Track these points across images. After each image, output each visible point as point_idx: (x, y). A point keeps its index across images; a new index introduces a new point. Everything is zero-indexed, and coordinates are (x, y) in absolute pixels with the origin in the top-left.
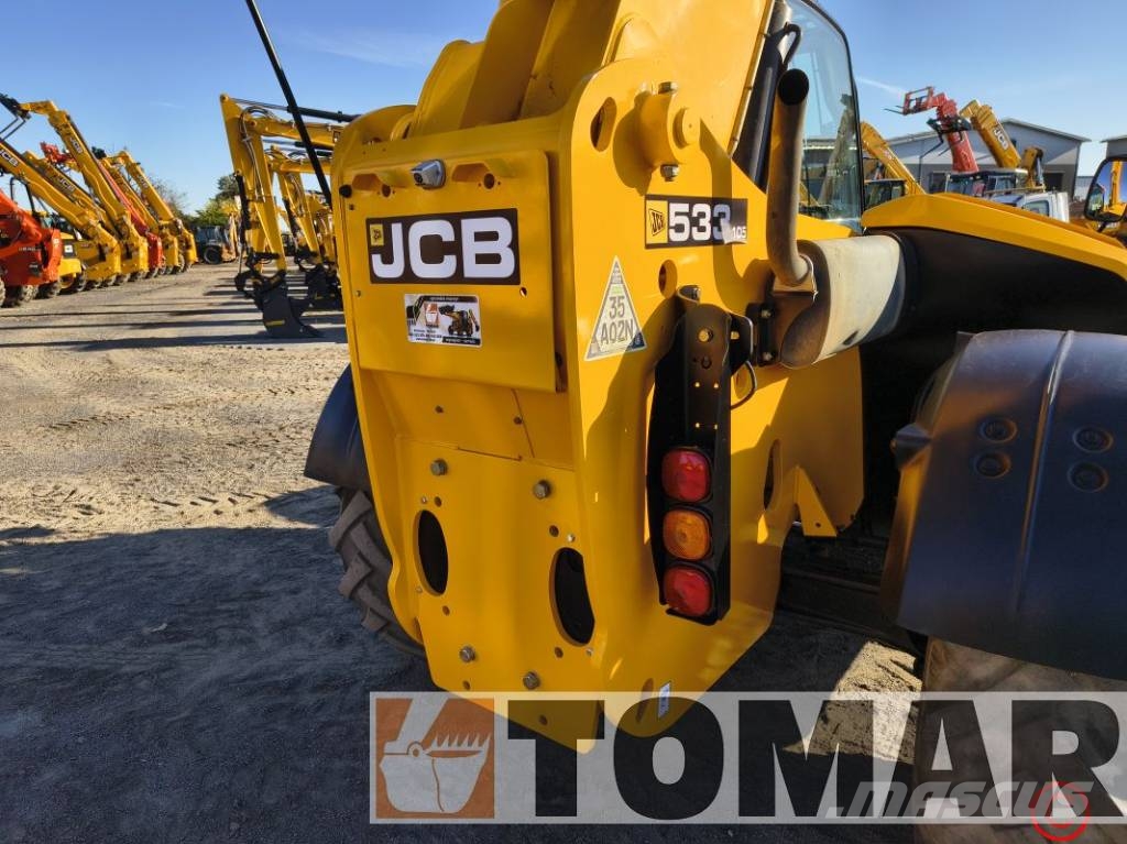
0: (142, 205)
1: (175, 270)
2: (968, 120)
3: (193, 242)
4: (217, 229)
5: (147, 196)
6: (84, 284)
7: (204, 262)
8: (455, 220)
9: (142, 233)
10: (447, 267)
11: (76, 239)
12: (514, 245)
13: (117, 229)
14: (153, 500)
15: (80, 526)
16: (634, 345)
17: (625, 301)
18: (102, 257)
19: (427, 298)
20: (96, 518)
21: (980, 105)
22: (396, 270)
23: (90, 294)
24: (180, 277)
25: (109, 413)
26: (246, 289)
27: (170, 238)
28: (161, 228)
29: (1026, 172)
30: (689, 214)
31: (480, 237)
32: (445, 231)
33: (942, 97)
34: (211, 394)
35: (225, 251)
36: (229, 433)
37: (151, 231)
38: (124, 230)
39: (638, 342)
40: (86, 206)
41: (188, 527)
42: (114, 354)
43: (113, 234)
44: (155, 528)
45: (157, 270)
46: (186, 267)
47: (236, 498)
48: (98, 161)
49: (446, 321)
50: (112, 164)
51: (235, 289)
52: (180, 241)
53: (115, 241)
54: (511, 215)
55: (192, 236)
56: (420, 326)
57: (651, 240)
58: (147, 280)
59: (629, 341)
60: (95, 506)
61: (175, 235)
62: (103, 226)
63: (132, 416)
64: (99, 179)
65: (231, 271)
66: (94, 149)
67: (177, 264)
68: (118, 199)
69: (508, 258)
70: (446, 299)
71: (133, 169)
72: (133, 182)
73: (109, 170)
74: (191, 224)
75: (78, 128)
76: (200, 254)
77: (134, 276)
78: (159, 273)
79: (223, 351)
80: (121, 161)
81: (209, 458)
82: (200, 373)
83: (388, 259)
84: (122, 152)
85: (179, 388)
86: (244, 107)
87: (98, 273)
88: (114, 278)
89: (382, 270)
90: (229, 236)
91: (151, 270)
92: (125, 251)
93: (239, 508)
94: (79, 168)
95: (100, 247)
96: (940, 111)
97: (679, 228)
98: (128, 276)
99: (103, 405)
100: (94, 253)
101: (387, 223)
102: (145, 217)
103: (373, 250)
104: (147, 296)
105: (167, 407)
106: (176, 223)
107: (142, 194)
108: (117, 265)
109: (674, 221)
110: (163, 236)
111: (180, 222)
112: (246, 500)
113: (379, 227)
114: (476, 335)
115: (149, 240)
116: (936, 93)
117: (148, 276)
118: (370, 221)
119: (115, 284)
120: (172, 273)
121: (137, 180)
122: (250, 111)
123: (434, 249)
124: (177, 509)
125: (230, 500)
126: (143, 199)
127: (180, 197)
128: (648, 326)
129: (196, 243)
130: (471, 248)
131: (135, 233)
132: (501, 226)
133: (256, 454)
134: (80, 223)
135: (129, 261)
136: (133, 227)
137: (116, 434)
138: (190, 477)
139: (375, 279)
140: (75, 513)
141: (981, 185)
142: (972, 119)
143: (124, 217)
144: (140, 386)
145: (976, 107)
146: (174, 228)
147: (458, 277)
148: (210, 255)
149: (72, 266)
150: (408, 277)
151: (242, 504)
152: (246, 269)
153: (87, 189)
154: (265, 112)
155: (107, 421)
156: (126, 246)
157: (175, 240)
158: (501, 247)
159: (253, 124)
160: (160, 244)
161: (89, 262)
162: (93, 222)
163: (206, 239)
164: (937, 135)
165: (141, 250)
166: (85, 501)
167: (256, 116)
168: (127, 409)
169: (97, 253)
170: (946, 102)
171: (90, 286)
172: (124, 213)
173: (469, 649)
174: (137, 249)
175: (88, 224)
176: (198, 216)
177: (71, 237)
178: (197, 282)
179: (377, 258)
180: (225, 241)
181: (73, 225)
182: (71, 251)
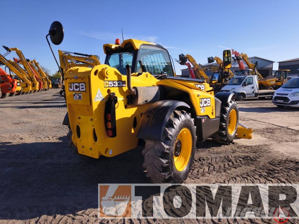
0: (38, 73)
1: (46, 90)
2: (241, 57)
3: (51, 83)
4: (57, 80)
5: (39, 71)
6: (22, 93)
7: (54, 88)
8: (79, 83)
9: (38, 80)
10: (78, 89)
11: (20, 82)
12: (85, 87)
13: (31, 79)
14: (36, 137)
15: (20, 141)
16: (102, 100)
17: (101, 94)
18: (27, 86)
19: (76, 93)
20: (23, 140)
21: (244, 54)
22: (72, 90)
23: (23, 95)
24: (47, 92)
25: (27, 121)
26: (63, 95)
27: (45, 82)
28: (43, 79)
29: (252, 70)
30: (113, 83)
31: (82, 86)
32: (78, 84)
33: (236, 52)
34: (51, 118)
35: (59, 85)
36: (54, 125)
37: (40, 80)
38: (33, 80)
39: (103, 99)
40: (23, 73)
41: (43, 142)
42: (28, 109)
43: (30, 80)
44: (36, 142)
45: (41, 90)
46: (48, 89)
47: (54, 137)
48: (28, 62)
49: (78, 96)
50: (31, 63)
51: (60, 95)
52: (47, 83)
53: (30, 82)
54: (85, 83)
55: (51, 81)
56: (75, 97)
57: (105, 86)
58: (38, 92)
59: (102, 99)
60: (23, 138)
61: (46, 81)
62: (28, 78)
63: (32, 122)
64: (28, 67)
65: (59, 90)
66: (27, 59)
67: (46, 88)
68: (32, 72)
69: (85, 88)
70: (78, 93)
71: (36, 64)
72: (36, 67)
73: (30, 64)
74: (51, 78)
75: (23, 54)
76: (52, 86)
77: (35, 91)
78: (41, 91)
79: (55, 109)
80: (33, 62)
81: (49, 130)
82: (49, 113)
83: (71, 88)
84: (34, 60)
85: (44, 116)
86: (64, 53)
87: (26, 90)
88: (29, 91)
89: (71, 90)
90: (60, 81)
91: (39, 90)
92: (33, 85)
93: (54, 139)
94: (23, 64)
95: (27, 84)
96: (235, 55)
97: (111, 85)
98: (33, 91)
99: (25, 120)
100: (25, 85)
101: (71, 83)
102: (39, 76)
103: (69, 87)
104: (38, 96)
105: (40, 120)
106: (47, 78)
107: (38, 70)
108: (31, 88)
109: (110, 84)
110: (43, 81)
111: (48, 78)
112: (55, 137)
113: (70, 84)
114: (81, 98)
115: (39, 82)
116: (234, 51)
117: (38, 91)
118: (69, 83)
119: (30, 93)
120: (45, 91)
121: (37, 67)
122: (65, 53)
123: (77, 87)
124: (41, 139)
125: (52, 137)
126: (38, 72)
127: (48, 71)
128: (105, 98)
129: (52, 83)
130: (81, 87)
131: (36, 80)
132: (84, 84)
133: (59, 129)
134: (22, 77)
135: (34, 87)
136: (35, 79)
137: (28, 125)
138: (44, 133)
139: (70, 91)
140: (19, 139)
141: (241, 73)
142: (242, 57)
143: (33, 76)
144: (34, 116)
145: (243, 54)
146: (46, 79)
147: (79, 91)
148: (55, 86)
149: (19, 88)
150: (74, 91)
151: (55, 138)
152: (62, 90)
153: (24, 69)
154: (69, 54)
155: (27, 123)
156: (33, 83)
157: (46, 82)
158: (84, 87)
159: (66, 56)
160: (42, 83)
161: (23, 87)
162: (25, 77)
163: (54, 82)
164: (234, 61)
165: (37, 85)
166: (21, 137)
167: (67, 55)
168: (31, 120)
169: (26, 85)
170: (237, 53)
171: (23, 93)
172: (33, 75)
173: (83, 146)
174: (36, 84)
175: (24, 78)
176: (53, 76)
177: (19, 81)
178: (51, 93)
179: (70, 88)
180: (59, 83)
181: (20, 78)
182: (19, 85)
